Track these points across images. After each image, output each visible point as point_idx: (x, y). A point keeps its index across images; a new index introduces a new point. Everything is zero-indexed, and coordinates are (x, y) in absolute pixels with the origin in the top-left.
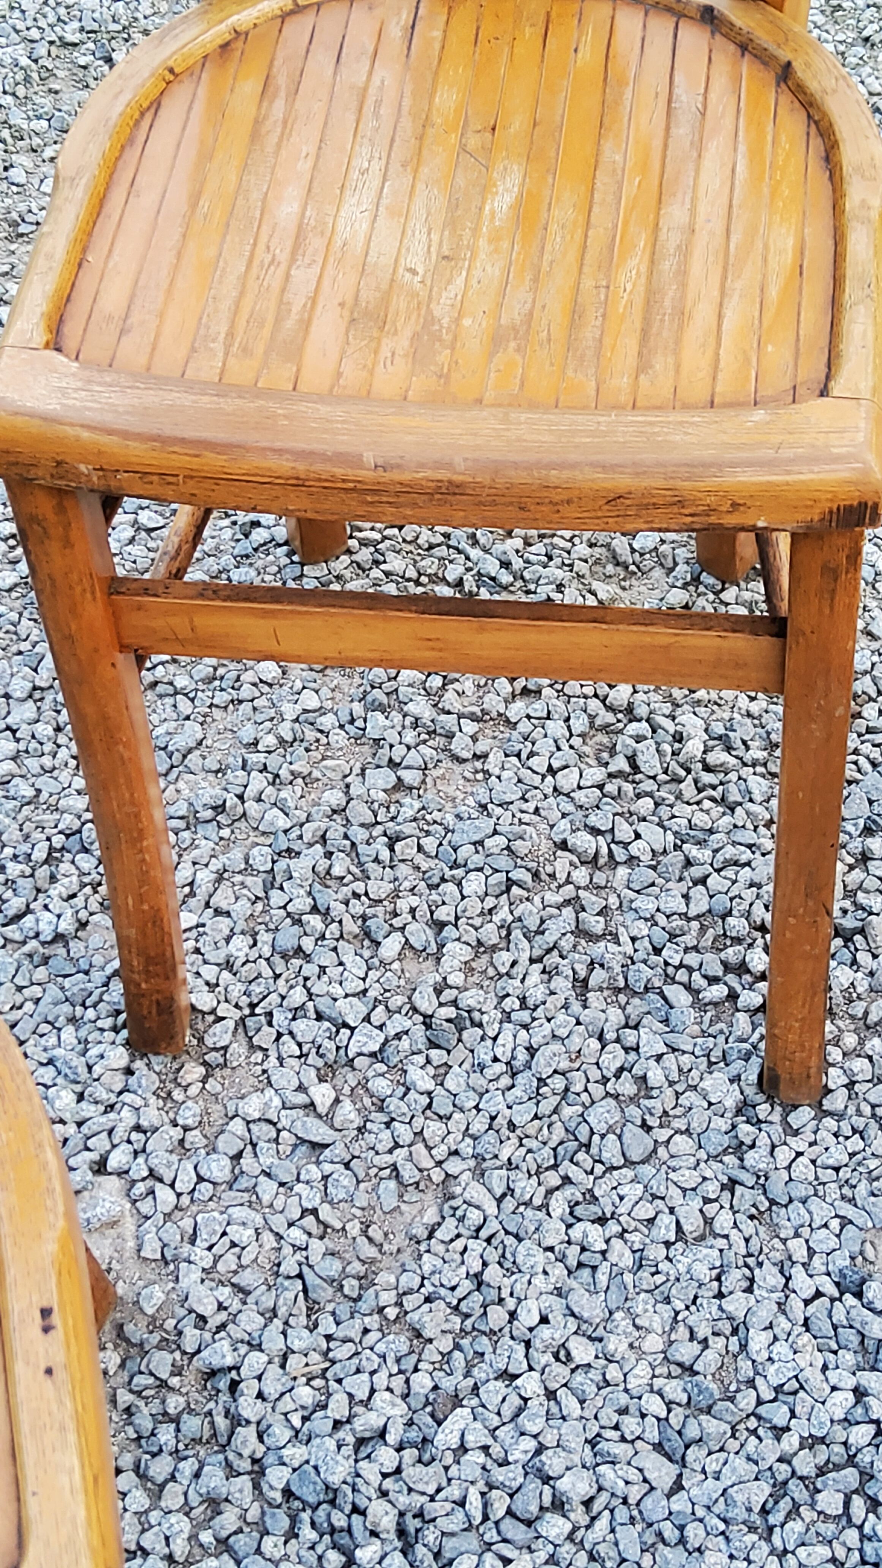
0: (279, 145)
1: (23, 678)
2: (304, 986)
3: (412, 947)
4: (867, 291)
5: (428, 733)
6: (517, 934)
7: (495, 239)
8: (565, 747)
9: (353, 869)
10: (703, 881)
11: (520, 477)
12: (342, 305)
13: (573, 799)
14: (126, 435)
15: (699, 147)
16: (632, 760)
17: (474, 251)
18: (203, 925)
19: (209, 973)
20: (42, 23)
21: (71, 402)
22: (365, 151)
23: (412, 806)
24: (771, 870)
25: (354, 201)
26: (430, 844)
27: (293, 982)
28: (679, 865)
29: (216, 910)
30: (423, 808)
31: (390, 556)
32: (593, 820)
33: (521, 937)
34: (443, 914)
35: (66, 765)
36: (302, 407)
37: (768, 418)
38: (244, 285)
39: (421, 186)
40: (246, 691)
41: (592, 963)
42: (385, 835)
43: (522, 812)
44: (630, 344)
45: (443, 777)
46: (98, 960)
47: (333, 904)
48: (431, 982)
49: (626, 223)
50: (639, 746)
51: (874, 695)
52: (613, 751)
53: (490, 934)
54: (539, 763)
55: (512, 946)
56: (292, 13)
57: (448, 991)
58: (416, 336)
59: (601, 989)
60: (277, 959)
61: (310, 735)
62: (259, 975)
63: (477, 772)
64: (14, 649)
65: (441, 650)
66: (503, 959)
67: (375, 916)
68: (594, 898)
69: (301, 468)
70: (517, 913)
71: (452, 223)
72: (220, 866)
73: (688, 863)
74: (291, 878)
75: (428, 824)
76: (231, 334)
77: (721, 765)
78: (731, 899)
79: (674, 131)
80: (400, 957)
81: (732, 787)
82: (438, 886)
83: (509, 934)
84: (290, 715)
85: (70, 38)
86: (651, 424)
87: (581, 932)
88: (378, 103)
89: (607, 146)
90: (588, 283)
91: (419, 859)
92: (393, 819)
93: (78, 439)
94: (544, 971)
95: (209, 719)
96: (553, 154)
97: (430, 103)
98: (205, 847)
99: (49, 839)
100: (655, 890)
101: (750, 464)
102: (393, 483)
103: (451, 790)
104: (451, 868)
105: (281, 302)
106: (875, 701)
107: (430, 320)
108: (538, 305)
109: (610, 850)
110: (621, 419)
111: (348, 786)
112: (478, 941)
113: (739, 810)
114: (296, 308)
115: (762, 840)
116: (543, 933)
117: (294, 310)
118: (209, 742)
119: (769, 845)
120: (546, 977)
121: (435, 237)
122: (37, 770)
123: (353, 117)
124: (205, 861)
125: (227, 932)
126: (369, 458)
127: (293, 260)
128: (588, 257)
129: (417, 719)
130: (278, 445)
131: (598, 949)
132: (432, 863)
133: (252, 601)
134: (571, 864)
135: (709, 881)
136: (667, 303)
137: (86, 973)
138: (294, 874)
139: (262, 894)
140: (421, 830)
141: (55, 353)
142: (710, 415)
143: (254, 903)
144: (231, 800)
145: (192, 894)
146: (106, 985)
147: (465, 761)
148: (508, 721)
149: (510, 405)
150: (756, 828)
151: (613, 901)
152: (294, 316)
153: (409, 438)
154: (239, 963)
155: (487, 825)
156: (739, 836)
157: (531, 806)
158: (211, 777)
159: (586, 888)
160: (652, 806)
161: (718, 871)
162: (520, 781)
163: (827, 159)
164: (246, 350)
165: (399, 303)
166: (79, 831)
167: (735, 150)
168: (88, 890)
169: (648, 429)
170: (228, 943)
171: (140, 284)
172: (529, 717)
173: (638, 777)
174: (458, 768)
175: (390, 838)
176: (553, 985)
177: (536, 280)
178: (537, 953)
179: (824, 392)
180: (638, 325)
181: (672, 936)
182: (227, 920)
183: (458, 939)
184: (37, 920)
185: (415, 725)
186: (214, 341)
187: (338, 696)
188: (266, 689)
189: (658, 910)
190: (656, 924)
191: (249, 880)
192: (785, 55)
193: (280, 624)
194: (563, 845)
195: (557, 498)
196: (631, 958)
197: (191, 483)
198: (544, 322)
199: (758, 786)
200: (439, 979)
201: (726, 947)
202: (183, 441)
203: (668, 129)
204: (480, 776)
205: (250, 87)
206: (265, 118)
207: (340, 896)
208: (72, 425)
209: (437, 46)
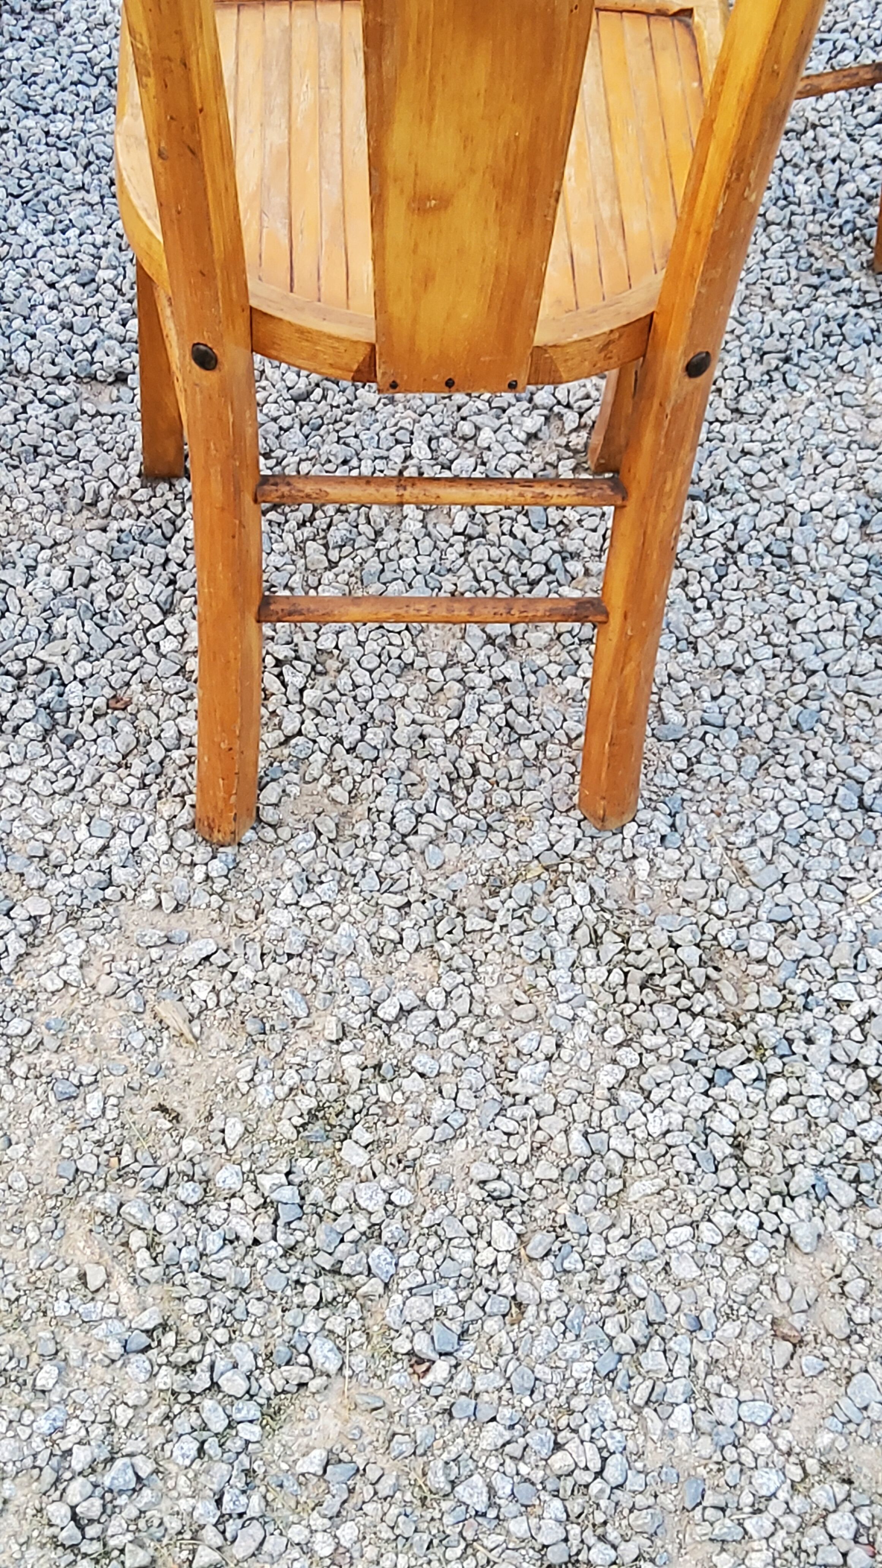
15: (263, 187)
79: (285, 202)
90: (335, 91)
128: (338, 110)
136: (275, 73)
203: (290, 204)
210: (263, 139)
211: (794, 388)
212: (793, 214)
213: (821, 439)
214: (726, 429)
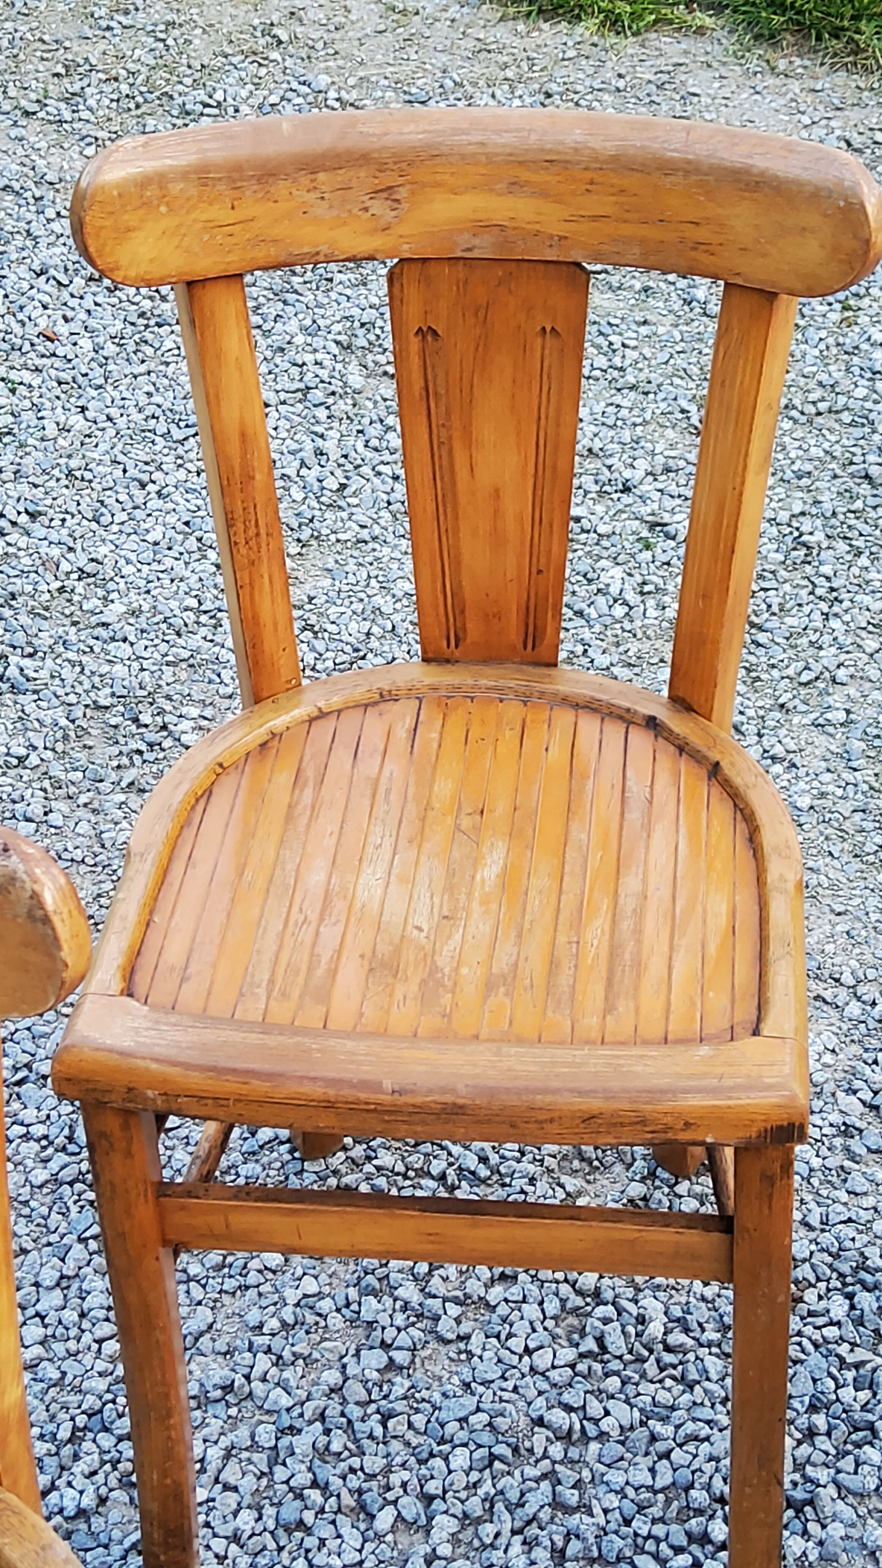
0: (308, 826)
1: (52, 1268)
2: (306, 1558)
3: (404, 1520)
4: (787, 949)
5: (417, 1316)
6: (499, 1506)
7: (485, 902)
8: (540, 1329)
9: (350, 1445)
10: (667, 1455)
11: (512, 1100)
12: (362, 956)
13: (547, 1378)
14: (187, 1066)
15: (648, 828)
16: (600, 1340)
17: (468, 910)
18: (213, 1500)
19: (219, 1545)
20: (79, 690)
21: (142, 1040)
22: (378, 829)
23: (402, 1385)
24: (728, 1444)
25: (370, 871)
26: (419, 1420)
27: (295, 1554)
28: (645, 1440)
29: (224, 1486)
30: (413, 1387)
31: (381, 1152)
32: (566, 1398)
33: (503, 1509)
34: (432, 1487)
35: (89, 1349)
36: (332, 1042)
37: (712, 1053)
38: (282, 941)
39: (423, 858)
40: (253, 1278)
41: (568, 1534)
42: (378, 1412)
43: (503, 1390)
44: (598, 990)
45: (430, 1358)
46: (116, 1534)
47: (332, 1479)
48: (422, 1553)
49: (591, 890)
50: (607, 1328)
51: (813, 1281)
52: (583, 1334)
53: (475, 1506)
54: (516, 1343)
55: (495, 1518)
56: (317, 718)
57: (437, 1562)
58: (423, 982)
59: (577, 1559)
60: (280, 1532)
61: (310, 1318)
62: (264, 1548)
63: (460, 1352)
64: (44, 1241)
65: (440, 1243)
66: (487, 1530)
67: (370, 1490)
68: (569, 1472)
69: (332, 1093)
70: (499, 1486)
71: (450, 888)
72: (229, 1443)
73: (654, 1438)
74: (293, 1454)
75: (418, 1402)
76: (271, 982)
77: (681, 1345)
78: (693, 1473)
79: (626, 815)
80: (393, 1530)
81: (691, 1367)
82: (427, 1461)
83: (492, 1506)
84: (292, 1301)
85: (103, 702)
86: (618, 1057)
87: (557, 1504)
88: (388, 791)
89: (574, 827)
90: (562, 939)
91: (410, 1435)
92: (385, 1397)
93: (147, 1069)
94: (524, 1543)
95: (219, 1305)
96: (530, 832)
97: (430, 792)
98: (215, 1425)
99: (72, 1419)
100: (624, 1464)
101: (699, 1091)
102: (406, 1104)
103: (437, 1370)
104: (439, 1444)
105: (312, 955)
106: (814, 1286)
107: (435, 969)
108: (522, 957)
109: (582, 1426)
110: (593, 1052)
111: (344, 1366)
112: (464, 1513)
113: (697, 1388)
114: (324, 960)
115: (719, 1416)
116: (523, 1506)
117: (323, 962)
118: (218, 1326)
119: (725, 1421)
120: (526, 1548)
121: (436, 900)
122: (62, 1353)
123: (368, 803)
124: (214, 1438)
125: (234, 1506)
126: (388, 1085)
127: (321, 919)
128: (561, 917)
129: (406, 1303)
130: (313, 1074)
131: (574, 1520)
132: (421, 1439)
133: (280, 1202)
134: (548, 1439)
135: (673, 1455)
136: (627, 956)
137: (106, 1547)
138: (297, 1451)
139: (266, 1470)
140: (411, 1407)
141: (128, 999)
142: (664, 1050)
143: (259, 1478)
144: (239, 1380)
145: (203, 1470)
146: (124, 1558)
147: (450, 1342)
148: (487, 1304)
149: (502, 1040)
150: (713, 1405)
151: (586, 1474)
152: (323, 966)
153: (421, 1068)
154: (245, 1536)
155: (470, 1402)
156: (698, 1413)
157: (510, 1385)
158: (220, 1359)
159: (561, 1462)
160: (619, 1384)
161: (680, 1446)
162: (499, 1361)
163: (751, 840)
164: (284, 995)
165: (409, 955)
166: (101, 1411)
167: (677, 831)
168: (108, 1467)
169: (615, 1061)
170: (235, 1517)
171: (198, 940)
172: (506, 1301)
173: (607, 1357)
174: (443, 1349)
175: (383, 1416)
176: (533, 1555)
177: (520, 936)
178: (518, 1524)
179: (756, 1032)
180: (604, 974)
181: (641, 1508)
182: (235, 1495)
183: (446, 1512)
184: (62, 1496)
185: (405, 1307)
186: (258, 987)
187: (335, 1281)
188: (270, 1276)
189: (627, 1483)
190: (625, 1497)
191: (255, 1457)
192: (715, 756)
193: (304, 1222)
194: (540, 1422)
195: (541, 1118)
196: (604, 1529)
197: (240, 1105)
198: (528, 971)
199: (715, 1366)
200: (429, 1550)
201: (689, 1518)
202: (234, 1071)
203: (622, 814)
204: (463, 1357)
205: (284, 778)
206: (297, 804)
207: (338, 1471)
208: (144, 1058)
209: (435, 745)
210: (645, 881)
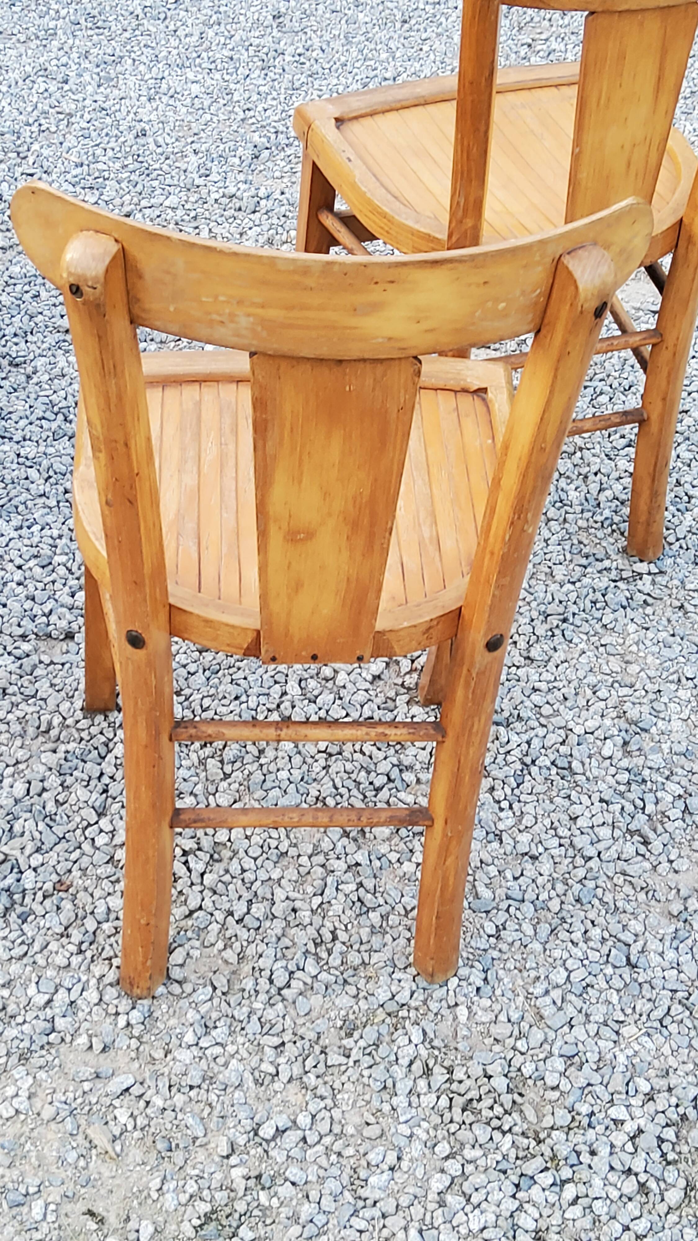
210: (180, 481)
211: (571, 641)
212: (566, 513)
213: (592, 679)
214: (521, 672)
